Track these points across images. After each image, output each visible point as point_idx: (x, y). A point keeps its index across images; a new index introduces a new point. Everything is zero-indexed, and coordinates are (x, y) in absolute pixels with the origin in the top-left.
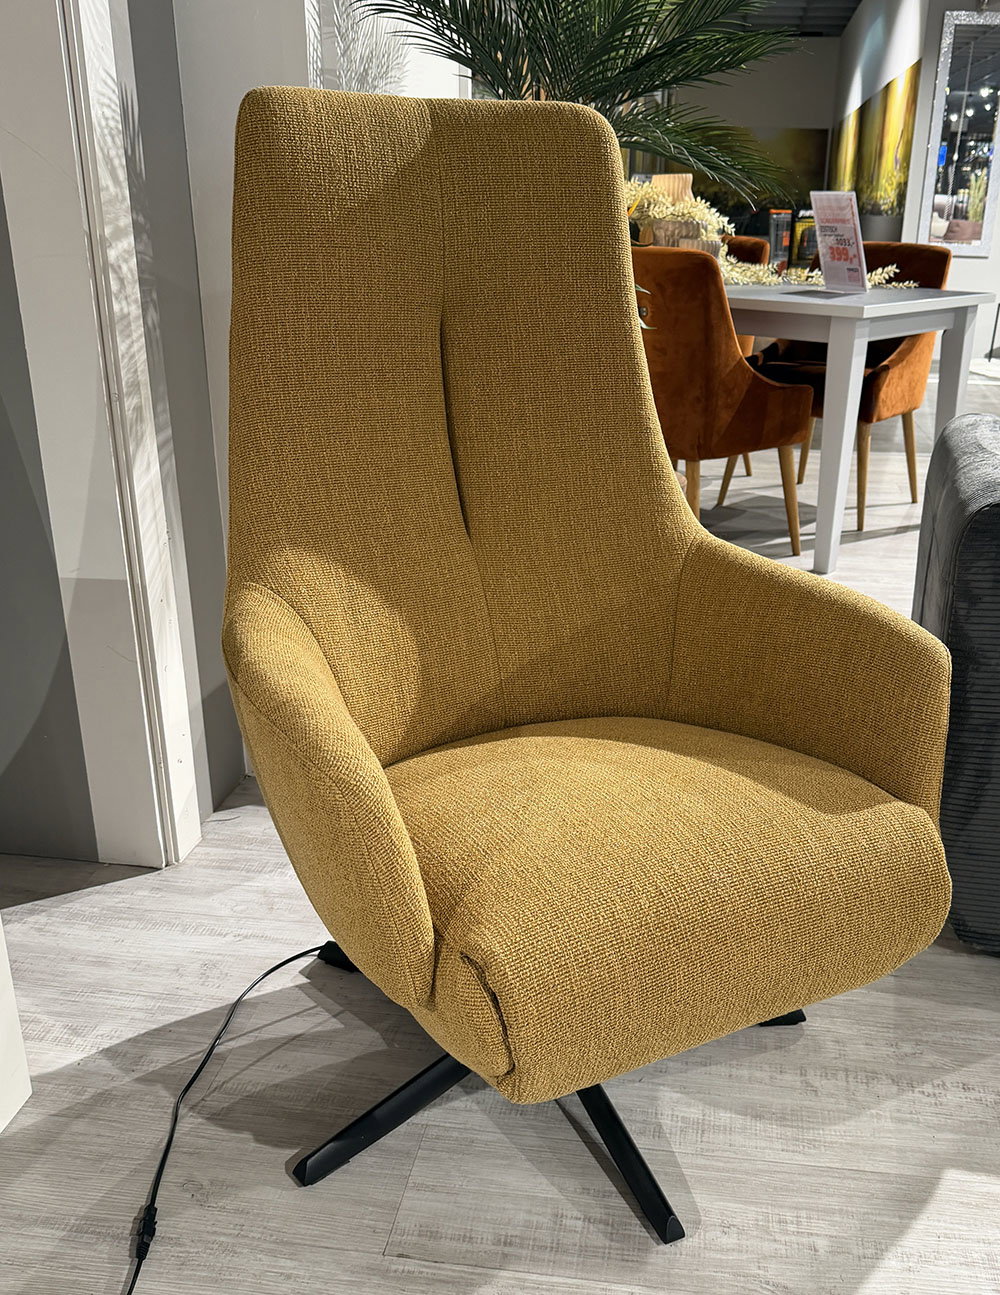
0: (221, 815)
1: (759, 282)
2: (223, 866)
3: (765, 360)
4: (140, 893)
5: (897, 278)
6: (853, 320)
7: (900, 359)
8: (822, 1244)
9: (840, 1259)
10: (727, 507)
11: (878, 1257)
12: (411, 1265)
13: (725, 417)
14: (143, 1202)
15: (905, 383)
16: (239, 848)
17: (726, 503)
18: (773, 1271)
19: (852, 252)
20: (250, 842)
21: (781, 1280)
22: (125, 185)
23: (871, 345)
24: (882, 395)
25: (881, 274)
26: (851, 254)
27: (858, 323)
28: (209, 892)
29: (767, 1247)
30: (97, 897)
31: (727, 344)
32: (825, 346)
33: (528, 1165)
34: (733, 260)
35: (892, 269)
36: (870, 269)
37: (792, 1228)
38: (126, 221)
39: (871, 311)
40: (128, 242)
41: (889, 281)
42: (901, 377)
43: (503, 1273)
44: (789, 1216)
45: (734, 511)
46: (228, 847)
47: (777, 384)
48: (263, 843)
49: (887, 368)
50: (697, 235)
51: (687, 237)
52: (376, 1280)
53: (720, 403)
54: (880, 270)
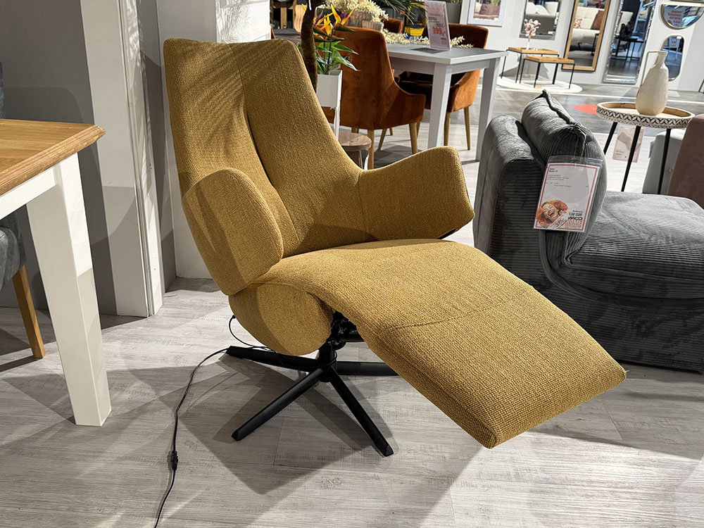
0: (169, 294)
1: (399, 42)
2: (174, 316)
3: (401, 80)
4: (139, 328)
5: (464, 43)
6: (445, 64)
7: (464, 82)
8: (446, 455)
9: (454, 460)
10: (382, 151)
11: (469, 459)
12: (285, 468)
13: (386, 110)
14: (170, 450)
15: (466, 93)
16: (181, 308)
17: (382, 149)
18: (429, 466)
19: (443, 30)
20: (185, 305)
21: (432, 469)
22: (135, 8)
23: (453, 76)
24: (456, 99)
25: (456, 41)
26: (443, 31)
27: (448, 67)
28: (171, 327)
29: (426, 457)
30: (120, 330)
31: (388, 76)
32: (432, 76)
33: (327, 430)
34: (386, 31)
35: (461, 38)
36: (452, 38)
37: (435, 450)
38: (136, 24)
39: (453, 61)
40: (136, 34)
41: (460, 44)
42: (464, 91)
43: (322, 470)
44: (433, 446)
45: (386, 153)
46: (175, 308)
47: (410, 94)
48: (191, 306)
49: (458, 86)
50: (371, 19)
51: (365, 20)
52: (272, 474)
53: (384, 103)
54: (456, 38)
